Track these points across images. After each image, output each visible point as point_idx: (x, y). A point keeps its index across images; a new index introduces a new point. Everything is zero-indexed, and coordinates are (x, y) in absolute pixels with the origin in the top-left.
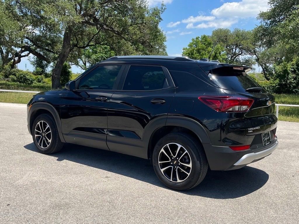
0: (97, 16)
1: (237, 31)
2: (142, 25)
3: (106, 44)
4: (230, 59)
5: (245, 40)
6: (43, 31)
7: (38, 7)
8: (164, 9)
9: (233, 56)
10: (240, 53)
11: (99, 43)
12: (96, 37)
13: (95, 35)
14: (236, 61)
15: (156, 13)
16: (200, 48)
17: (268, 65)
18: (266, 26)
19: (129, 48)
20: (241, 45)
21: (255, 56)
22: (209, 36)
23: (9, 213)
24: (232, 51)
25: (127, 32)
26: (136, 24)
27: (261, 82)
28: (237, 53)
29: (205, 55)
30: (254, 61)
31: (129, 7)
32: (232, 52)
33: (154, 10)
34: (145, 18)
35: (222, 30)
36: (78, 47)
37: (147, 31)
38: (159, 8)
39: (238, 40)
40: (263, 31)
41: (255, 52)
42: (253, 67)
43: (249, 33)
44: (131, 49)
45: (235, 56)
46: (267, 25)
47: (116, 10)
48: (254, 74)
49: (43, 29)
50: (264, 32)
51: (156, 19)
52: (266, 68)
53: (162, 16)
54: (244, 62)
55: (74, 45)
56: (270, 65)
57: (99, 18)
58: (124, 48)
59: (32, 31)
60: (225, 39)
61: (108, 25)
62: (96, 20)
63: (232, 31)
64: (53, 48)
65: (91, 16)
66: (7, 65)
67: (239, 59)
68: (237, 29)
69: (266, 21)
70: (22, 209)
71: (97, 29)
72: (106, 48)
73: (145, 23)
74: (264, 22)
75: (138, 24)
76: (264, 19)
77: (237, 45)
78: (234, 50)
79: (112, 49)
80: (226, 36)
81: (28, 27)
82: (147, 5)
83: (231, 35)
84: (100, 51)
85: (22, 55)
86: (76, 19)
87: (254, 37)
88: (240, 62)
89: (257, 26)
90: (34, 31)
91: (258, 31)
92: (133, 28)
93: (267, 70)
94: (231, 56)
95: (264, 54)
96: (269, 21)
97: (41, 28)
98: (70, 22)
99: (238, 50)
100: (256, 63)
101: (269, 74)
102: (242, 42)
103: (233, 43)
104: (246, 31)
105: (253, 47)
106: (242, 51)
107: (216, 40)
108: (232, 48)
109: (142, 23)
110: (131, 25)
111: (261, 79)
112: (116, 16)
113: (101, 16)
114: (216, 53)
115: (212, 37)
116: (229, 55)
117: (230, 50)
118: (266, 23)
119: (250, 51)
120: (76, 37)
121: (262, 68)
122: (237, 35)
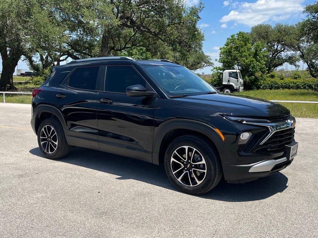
0: (134, 18)
1: (279, 26)
2: (179, 25)
3: (142, 46)
4: (271, 56)
5: (288, 36)
6: (80, 35)
7: (78, 12)
8: (202, 7)
9: (274, 53)
10: (283, 49)
11: (136, 45)
12: (132, 39)
13: (132, 37)
14: (278, 58)
15: (194, 12)
16: (238, 45)
17: (314, 61)
18: (313, 20)
19: (166, 49)
20: (283, 41)
21: (299, 52)
22: (247, 33)
23: (102, 198)
24: (273, 47)
25: (165, 32)
26: (174, 24)
27: (307, 79)
28: (279, 49)
29: (245, 52)
30: (298, 57)
31: (166, 7)
32: (273, 49)
33: (192, 9)
34: (183, 17)
35: (262, 26)
36: (115, 50)
37: (185, 31)
38: (197, 7)
39: (280, 36)
40: (310, 25)
41: (299, 48)
42: (297, 64)
43: (292, 28)
44: (167, 50)
45: (276, 53)
46: (315, 19)
47: (153, 11)
48: (298, 71)
49: (80, 33)
50: (312, 26)
51: (195, 18)
52: (312, 65)
53: (200, 15)
54: (287, 58)
55: (111, 48)
56: (316, 61)
57: (136, 20)
58: (161, 49)
59: (69, 36)
60: (265, 36)
61: (145, 27)
62: (132, 22)
63: (273, 26)
64: (90, 52)
65: (128, 18)
66: (46, 69)
67: (281, 56)
68: (279, 23)
69: (314, 14)
70: (112, 196)
71: (134, 31)
72: (141, 49)
73: (183, 23)
74: (311, 15)
75: (176, 24)
76: (311, 13)
77: (279, 41)
78: (276, 46)
79: (148, 50)
80: (267, 32)
81: (65, 32)
82: (184, 4)
83: (273, 31)
84: (136, 52)
85: (60, 59)
86: (115, 22)
87: (301, 32)
88: (283, 59)
89: (304, 20)
90: (71, 35)
91: (305, 25)
92: (171, 28)
93: (313, 67)
94: (273, 53)
95: (310, 50)
96: (316, 14)
97: (78, 32)
98: (109, 26)
99: (280, 46)
100: (301, 59)
101: (315, 71)
102: (285, 38)
103: (275, 40)
104: (289, 25)
105: (297, 42)
106: (284, 47)
107: (255, 36)
108: (273, 45)
109: (180, 23)
110: (169, 25)
111: (306, 77)
112: (153, 17)
113: (137, 18)
114: (256, 51)
115: (251, 34)
116: (270, 52)
117: (270, 47)
118: (314, 16)
119: (294, 47)
120: (113, 40)
121: (308, 64)
122: (279, 31)
